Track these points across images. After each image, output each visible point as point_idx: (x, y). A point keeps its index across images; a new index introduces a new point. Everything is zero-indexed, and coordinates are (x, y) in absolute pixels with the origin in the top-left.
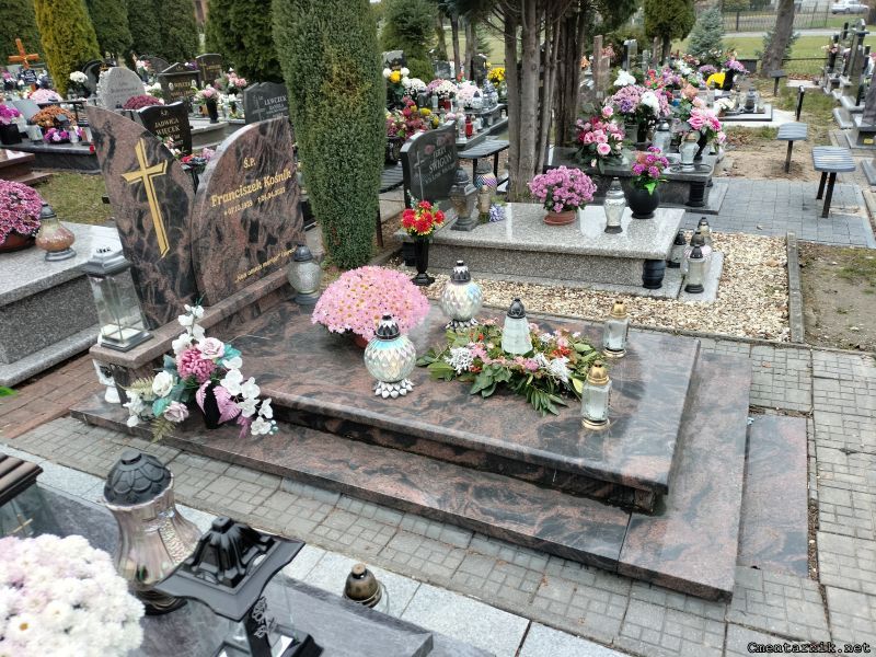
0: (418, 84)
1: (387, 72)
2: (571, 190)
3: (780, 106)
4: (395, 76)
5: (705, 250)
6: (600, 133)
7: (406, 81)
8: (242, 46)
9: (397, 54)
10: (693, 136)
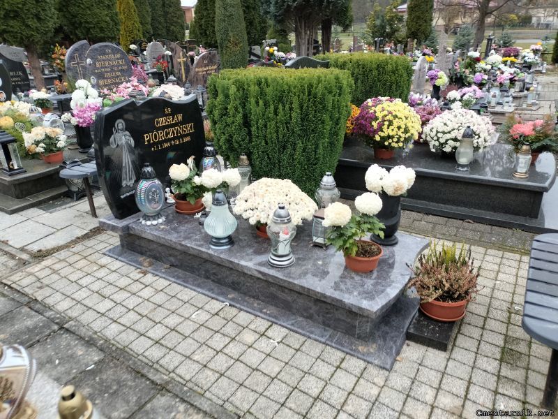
0: (281, 54)
1: (267, 48)
4: (271, 50)
7: (276, 53)
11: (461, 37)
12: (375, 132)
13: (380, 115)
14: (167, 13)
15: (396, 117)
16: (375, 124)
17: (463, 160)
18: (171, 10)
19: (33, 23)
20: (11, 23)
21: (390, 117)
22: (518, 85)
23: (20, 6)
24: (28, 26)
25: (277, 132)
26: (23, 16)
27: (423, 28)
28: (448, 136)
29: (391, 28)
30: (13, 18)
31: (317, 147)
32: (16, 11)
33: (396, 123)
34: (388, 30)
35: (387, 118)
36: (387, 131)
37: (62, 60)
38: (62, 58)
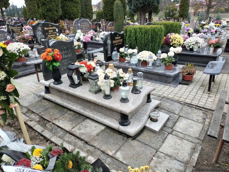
0: (132, 23)
1: (127, 21)
4: (128, 22)
7: (130, 23)
8: (107, 16)
9: (129, 18)
11: (200, 17)
12: (171, 42)
13: (172, 38)
14: (87, 8)
15: (176, 38)
16: (171, 40)
17: (195, 50)
18: (88, 7)
19: (55, 13)
20: (49, 13)
21: (175, 38)
22: (218, 33)
23: (52, 7)
24: (54, 14)
25: (145, 41)
26: (52, 10)
27: (185, 13)
28: (191, 44)
29: (173, 13)
30: (49, 11)
31: (155, 46)
32: (50, 9)
33: (177, 40)
34: (171, 14)
35: (174, 38)
36: (174, 42)
37: (62, 25)
38: (62, 24)
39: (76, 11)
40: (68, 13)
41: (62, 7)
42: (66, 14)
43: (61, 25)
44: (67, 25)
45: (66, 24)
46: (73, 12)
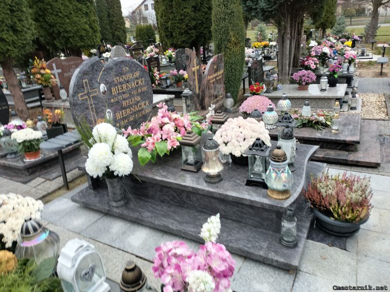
2: (308, 77)
3: (375, 54)
5: (357, 95)
6: (311, 61)
10: (346, 61)
18: (115, 19)
37: (42, 75)
38: (42, 71)
39: (87, 27)
40: (60, 33)
41: (40, 16)
42: (55, 38)
43: (39, 76)
44: (59, 74)
45: (57, 68)
46: (78, 31)
